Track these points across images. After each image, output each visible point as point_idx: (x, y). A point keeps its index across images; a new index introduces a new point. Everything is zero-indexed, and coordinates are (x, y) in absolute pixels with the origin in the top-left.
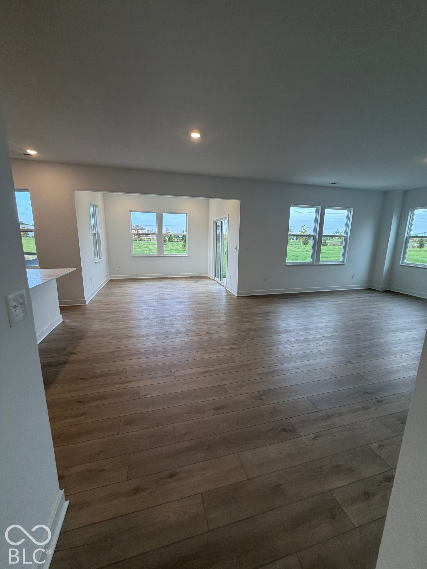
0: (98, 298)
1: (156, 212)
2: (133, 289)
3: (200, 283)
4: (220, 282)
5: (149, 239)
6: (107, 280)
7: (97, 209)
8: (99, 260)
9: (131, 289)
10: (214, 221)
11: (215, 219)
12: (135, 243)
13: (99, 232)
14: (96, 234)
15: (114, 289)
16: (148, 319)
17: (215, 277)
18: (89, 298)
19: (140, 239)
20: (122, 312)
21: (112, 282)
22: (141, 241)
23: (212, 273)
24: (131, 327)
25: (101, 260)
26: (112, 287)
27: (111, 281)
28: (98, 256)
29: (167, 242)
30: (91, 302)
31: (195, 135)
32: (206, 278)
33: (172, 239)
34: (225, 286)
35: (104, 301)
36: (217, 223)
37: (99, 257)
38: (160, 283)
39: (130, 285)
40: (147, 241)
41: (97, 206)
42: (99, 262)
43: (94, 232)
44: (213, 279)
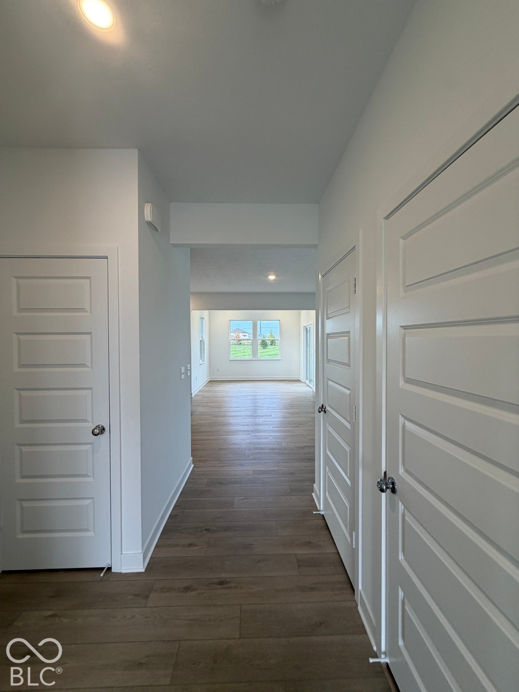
0: (201, 393)
1: (252, 320)
2: (229, 388)
3: (290, 385)
4: (309, 385)
5: (250, 343)
6: (207, 381)
7: (204, 320)
8: (202, 363)
9: (227, 388)
10: (304, 326)
11: (305, 325)
12: (233, 348)
13: (204, 339)
14: (201, 340)
15: (213, 388)
16: (238, 407)
17: (306, 380)
18: (194, 392)
19: (240, 343)
20: (220, 402)
21: (212, 382)
22: (240, 346)
23: (303, 376)
24: (225, 412)
25: (204, 362)
26: (211, 386)
27: (210, 381)
28: (201, 359)
29: (269, 347)
30: (196, 396)
31: (272, 277)
32: (299, 381)
33: (275, 342)
34: (312, 387)
35: (205, 395)
36: (307, 328)
37: (203, 360)
38: (252, 384)
39: (226, 385)
40: (247, 345)
41: (204, 318)
42: (203, 364)
43: (202, 339)
44: (304, 382)
